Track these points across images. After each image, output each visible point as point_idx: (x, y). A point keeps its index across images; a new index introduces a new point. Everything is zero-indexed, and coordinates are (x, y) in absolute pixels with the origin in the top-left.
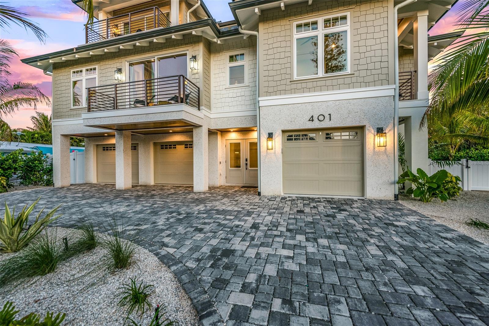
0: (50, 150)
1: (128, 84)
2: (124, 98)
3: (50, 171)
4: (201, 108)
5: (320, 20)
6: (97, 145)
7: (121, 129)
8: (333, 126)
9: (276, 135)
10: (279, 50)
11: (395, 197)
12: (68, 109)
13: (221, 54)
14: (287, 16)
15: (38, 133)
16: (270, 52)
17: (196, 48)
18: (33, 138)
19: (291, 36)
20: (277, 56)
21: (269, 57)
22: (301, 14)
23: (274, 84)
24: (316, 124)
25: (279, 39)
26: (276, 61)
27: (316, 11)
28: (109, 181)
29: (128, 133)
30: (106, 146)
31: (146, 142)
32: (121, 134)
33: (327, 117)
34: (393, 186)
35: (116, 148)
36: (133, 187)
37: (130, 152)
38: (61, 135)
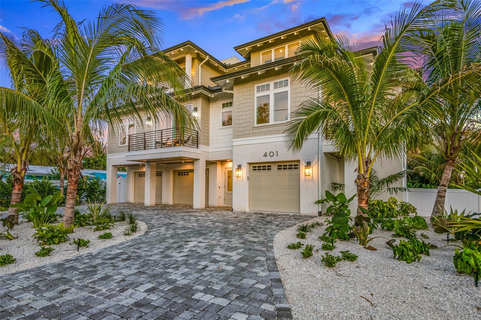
0: (105, 176)
1: (154, 132)
2: (151, 137)
3: (104, 193)
4: (199, 145)
5: (272, 84)
6: (135, 172)
7: (149, 161)
8: (279, 160)
9: (244, 166)
10: (246, 105)
11: (319, 214)
12: (117, 147)
13: (217, 102)
14: (251, 81)
15: (93, 159)
16: (241, 106)
17: (197, 102)
18: (88, 164)
19: (253, 95)
20: (245, 109)
21: (240, 110)
22: (260, 79)
23: (242, 129)
24: (269, 159)
25: (246, 97)
26: (244, 113)
27: (269, 77)
28: (141, 201)
29: (154, 164)
30: (141, 173)
31: (167, 170)
32: (149, 165)
33: (275, 153)
34: (317, 205)
35: (145, 175)
36: (156, 205)
37: (155, 178)
38: (113, 166)
